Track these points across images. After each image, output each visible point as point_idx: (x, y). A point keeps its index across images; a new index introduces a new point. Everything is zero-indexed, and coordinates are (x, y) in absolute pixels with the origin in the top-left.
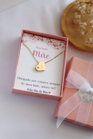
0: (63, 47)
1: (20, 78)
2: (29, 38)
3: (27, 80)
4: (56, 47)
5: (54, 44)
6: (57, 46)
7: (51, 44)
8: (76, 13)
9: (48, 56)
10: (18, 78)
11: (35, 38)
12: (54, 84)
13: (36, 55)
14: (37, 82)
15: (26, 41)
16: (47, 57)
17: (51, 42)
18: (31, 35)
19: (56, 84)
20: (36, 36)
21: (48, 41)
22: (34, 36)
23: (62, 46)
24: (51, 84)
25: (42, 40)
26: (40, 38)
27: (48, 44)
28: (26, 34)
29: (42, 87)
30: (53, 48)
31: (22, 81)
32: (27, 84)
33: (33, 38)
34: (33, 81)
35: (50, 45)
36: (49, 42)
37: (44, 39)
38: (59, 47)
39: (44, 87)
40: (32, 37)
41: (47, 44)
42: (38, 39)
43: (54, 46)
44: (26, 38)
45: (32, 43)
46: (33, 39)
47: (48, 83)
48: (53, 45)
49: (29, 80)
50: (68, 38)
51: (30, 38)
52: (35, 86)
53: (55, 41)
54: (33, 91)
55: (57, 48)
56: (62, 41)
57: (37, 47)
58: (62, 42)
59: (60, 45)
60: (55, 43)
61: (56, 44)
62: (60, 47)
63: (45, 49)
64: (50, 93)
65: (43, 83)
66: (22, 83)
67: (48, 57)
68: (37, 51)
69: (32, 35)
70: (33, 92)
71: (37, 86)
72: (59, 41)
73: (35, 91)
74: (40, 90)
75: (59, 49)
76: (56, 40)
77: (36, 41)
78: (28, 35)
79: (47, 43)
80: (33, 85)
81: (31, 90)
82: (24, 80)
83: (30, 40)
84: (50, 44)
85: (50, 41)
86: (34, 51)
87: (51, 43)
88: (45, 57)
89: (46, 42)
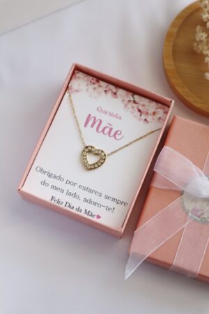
0: (160, 118)
1: (41, 170)
2: (85, 84)
3: (55, 177)
4: (142, 116)
5: (141, 108)
6: (147, 114)
7: (133, 107)
8: (198, 28)
9: (119, 133)
10: (38, 169)
11: (100, 86)
12: (114, 200)
13: (92, 126)
14: (77, 186)
15: (77, 91)
16: (114, 136)
17: (134, 102)
18: (91, 78)
19: (117, 202)
20: (102, 83)
21: (127, 99)
22: (98, 81)
23: (157, 116)
24: (107, 197)
25: (115, 93)
26: (110, 90)
27: (126, 106)
28: (80, 75)
29: (86, 200)
30: (135, 117)
31: (45, 177)
32: (53, 187)
33: (96, 85)
34: (68, 182)
35: (131, 109)
36: (129, 101)
37: (121, 92)
38: (149, 118)
39: (90, 201)
40: (94, 84)
41: (123, 106)
42: (105, 91)
43: (139, 113)
44: (79, 85)
45: (91, 96)
46: (95, 88)
47: (100, 195)
48: (137, 110)
49: (60, 178)
50: (173, 101)
51: (87, 85)
52: (70, 194)
53: (145, 101)
54: (64, 204)
55: (145, 120)
56: (160, 105)
57: (98, 109)
58: (160, 108)
59: (154, 113)
60: (144, 105)
61: (145, 110)
62: (153, 119)
63: (116, 116)
64: (98, 217)
65: (91, 191)
66: (44, 183)
67: (118, 137)
68: (95, 118)
69: (95, 79)
70: (63, 206)
71: (75, 195)
72: (154, 104)
73: (68, 205)
74: (78, 205)
75: (148, 122)
76: (147, 100)
77: (99, 93)
78: (86, 78)
79: (126, 103)
80: (65, 192)
81: (58, 201)
82: (50, 175)
83: (87, 90)
84: (130, 105)
85: (132, 99)
86: (90, 115)
87: (135, 105)
88: (112, 133)
89: (123, 100)
